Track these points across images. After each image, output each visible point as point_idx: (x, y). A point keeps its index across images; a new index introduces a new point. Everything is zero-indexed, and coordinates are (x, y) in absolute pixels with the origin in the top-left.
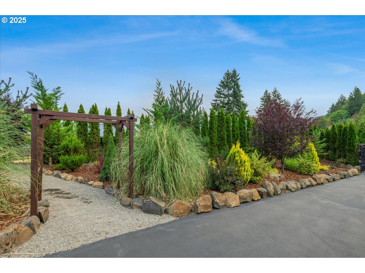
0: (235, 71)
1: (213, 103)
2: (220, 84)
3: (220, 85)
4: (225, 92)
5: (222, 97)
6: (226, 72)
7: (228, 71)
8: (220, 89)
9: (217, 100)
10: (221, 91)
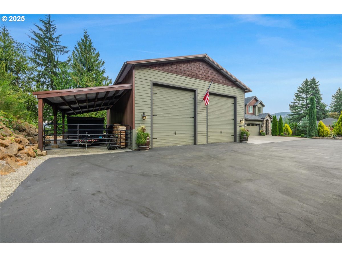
0: (313, 80)
1: (291, 104)
2: (298, 89)
3: (298, 91)
4: (304, 96)
5: (300, 100)
6: (305, 80)
7: (307, 80)
8: (298, 94)
9: (295, 102)
10: (299, 95)
